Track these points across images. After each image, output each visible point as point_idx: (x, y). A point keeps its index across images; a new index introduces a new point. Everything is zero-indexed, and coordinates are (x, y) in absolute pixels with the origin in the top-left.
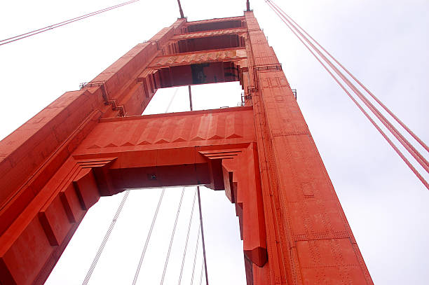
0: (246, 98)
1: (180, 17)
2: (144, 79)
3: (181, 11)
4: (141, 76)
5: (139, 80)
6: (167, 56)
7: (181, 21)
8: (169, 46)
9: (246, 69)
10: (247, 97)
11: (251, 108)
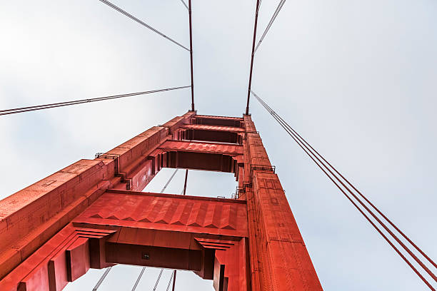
0: (240, 191)
1: (191, 109)
2: (153, 158)
3: (193, 105)
4: (152, 155)
5: (149, 158)
6: (175, 141)
7: (191, 114)
8: (179, 133)
9: (242, 165)
10: (242, 191)
11: (245, 202)
